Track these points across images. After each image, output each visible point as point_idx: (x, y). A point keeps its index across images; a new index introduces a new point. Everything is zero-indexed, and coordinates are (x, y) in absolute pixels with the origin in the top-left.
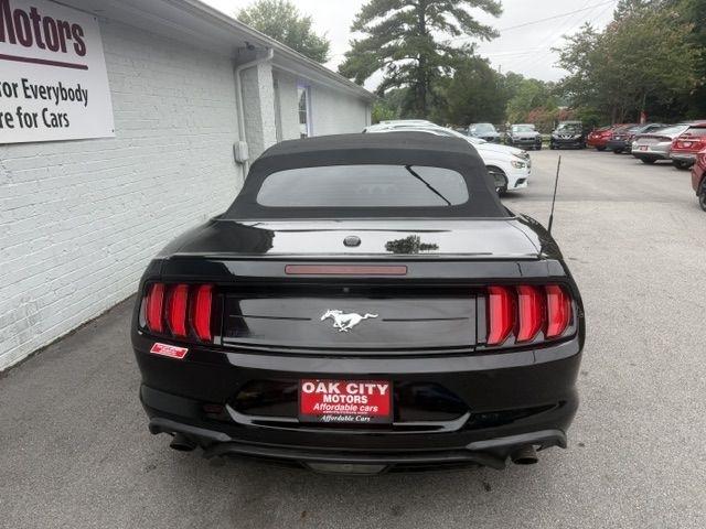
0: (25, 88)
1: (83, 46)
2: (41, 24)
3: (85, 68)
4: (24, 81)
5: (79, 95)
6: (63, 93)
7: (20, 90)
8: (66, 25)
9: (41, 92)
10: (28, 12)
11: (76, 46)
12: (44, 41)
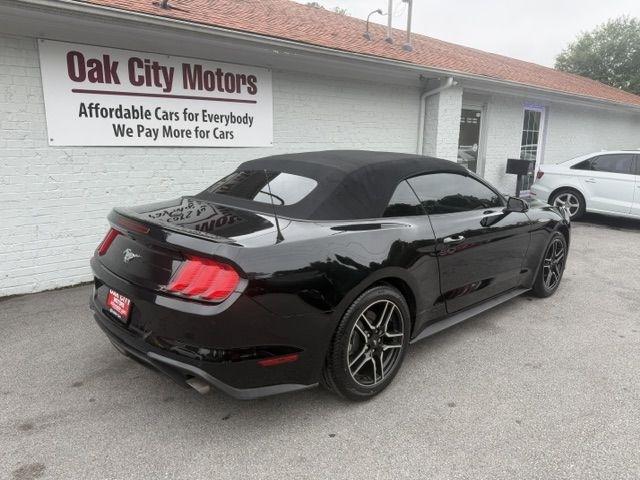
0: (204, 116)
1: (255, 88)
2: (223, 78)
3: (255, 102)
4: (204, 111)
5: (247, 120)
6: (232, 119)
7: (200, 117)
8: (243, 77)
9: (216, 118)
10: (214, 71)
11: (249, 89)
12: (223, 87)
